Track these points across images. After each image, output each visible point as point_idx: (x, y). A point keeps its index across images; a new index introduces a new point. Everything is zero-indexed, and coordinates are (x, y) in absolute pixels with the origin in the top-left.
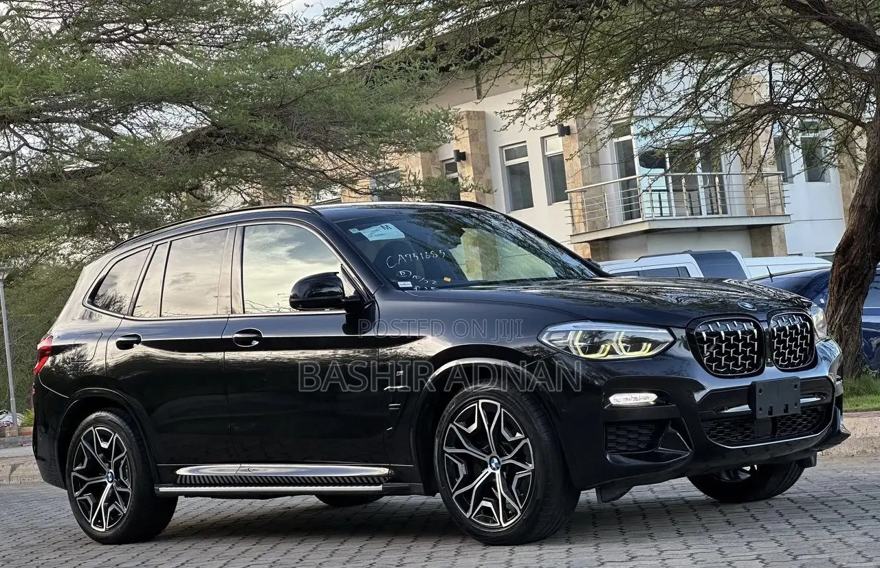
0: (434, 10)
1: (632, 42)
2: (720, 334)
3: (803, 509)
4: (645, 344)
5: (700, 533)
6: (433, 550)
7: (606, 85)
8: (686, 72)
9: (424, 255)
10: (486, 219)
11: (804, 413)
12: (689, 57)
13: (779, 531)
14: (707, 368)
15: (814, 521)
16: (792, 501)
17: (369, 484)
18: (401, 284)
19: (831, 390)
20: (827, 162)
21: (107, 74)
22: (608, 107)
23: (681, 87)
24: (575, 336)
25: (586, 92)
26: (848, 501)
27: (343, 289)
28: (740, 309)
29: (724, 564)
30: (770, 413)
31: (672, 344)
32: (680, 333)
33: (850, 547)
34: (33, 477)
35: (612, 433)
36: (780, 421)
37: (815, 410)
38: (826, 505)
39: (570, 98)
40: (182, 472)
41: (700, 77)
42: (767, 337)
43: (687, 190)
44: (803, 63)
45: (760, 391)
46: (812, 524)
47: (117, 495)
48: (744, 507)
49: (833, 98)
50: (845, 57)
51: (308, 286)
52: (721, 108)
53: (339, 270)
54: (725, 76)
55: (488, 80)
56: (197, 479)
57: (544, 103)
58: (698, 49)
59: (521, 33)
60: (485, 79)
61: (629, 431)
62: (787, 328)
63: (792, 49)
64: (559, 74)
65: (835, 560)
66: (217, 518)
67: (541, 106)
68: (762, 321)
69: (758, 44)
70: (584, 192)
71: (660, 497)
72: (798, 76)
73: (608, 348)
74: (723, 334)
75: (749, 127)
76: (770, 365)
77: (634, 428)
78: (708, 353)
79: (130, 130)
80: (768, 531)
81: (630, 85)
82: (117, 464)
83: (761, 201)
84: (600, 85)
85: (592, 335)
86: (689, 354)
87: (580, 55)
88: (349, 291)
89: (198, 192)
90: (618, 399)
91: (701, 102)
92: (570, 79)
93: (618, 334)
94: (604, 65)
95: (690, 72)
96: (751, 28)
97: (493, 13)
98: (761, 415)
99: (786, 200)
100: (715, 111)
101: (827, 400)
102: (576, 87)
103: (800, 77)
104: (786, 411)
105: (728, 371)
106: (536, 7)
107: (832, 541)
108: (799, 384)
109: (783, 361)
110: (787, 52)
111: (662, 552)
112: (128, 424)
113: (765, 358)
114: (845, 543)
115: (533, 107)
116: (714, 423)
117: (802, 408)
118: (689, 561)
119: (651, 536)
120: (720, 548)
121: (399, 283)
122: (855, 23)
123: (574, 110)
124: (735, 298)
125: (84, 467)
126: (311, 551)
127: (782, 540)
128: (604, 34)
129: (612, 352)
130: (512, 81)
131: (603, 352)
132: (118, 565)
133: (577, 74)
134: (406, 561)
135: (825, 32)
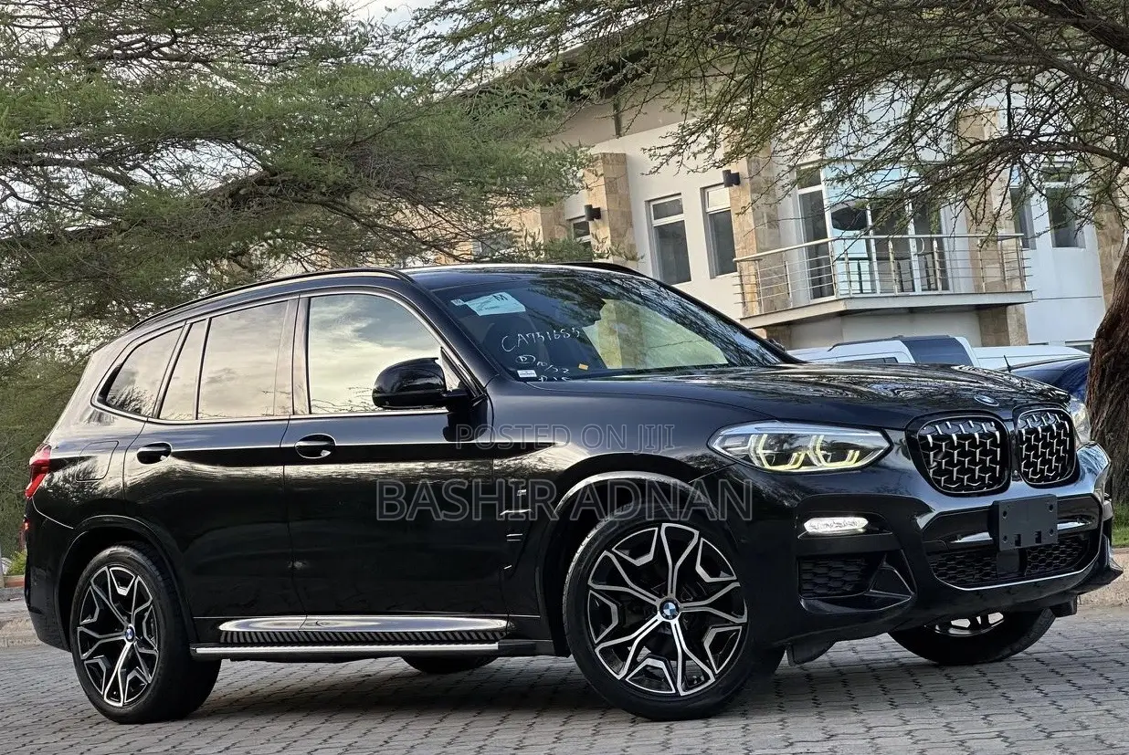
0: (562, 11)
1: (825, 56)
2: (950, 437)
3: (1057, 673)
4: (851, 452)
5: (922, 704)
6: (563, 728)
7: (790, 113)
8: (897, 96)
9: (552, 334)
10: (634, 288)
11: (1062, 543)
12: (902, 75)
13: (1028, 700)
14: (934, 483)
15: (1073, 688)
16: (1043, 663)
17: (481, 641)
18: (522, 374)
19: (1097, 511)
20: (1083, 217)
21: (122, 102)
22: (793, 143)
23: (890, 116)
24: (758, 441)
25: (763, 121)
26: (1117, 662)
27: (444, 380)
28: (977, 404)
29: (955, 744)
30: (1018, 543)
31: (888, 451)
32: (898, 436)
33: (1121, 722)
34: (25, 638)
35: (806, 571)
36: (1030, 553)
37: (1076, 540)
38: (1089, 667)
39: (742, 129)
40: (227, 627)
41: (915, 102)
42: (1014, 442)
43: (896, 259)
44: (1052, 84)
45: (1005, 514)
46: (1071, 691)
47: (140, 658)
48: (978, 670)
49: (1092, 130)
50: (1109, 76)
51: (396, 377)
52: (943, 144)
53: (438, 354)
54: (948, 102)
55: (633, 106)
56: (247, 636)
57: (708, 137)
58: (913, 65)
59: (677, 43)
60: (629, 104)
61: (830, 568)
62: (1040, 430)
63: (1037, 65)
64: (728, 98)
65: (1102, 737)
66: (273, 690)
67: (704, 141)
68: (1008, 420)
69: (992, 58)
70: (759, 260)
71: (865, 658)
72: (1045, 102)
73: (802, 458)
74: (955, 438)
75: (980, 169)
76: (1017, 479)
77: (839, 564)
78: (935, 463)
79: (154, 176)
80: (1012, 702)
81: (821, 113)
82: (140, 617)
83: (993, 273)
84: (782, 113)
85: (780, 439)
86: (909, 464)
87: (755, 73)
88: (452, 383)
89: (244, 259)
90: (816, 526)
91: (916, 135)
92: (742, 104)
93: (814, 438)
94: (787, 85)
95: (902, 95)
96: (983, 37)
97: (640, 17)
98: (1006, 545)
99: (1027, 272)
100: (935, 148)
101: (1092, 525)
102: (751, 115)
103: (1049, 102)
104: (1039, 540)
105: (962, 487)
106: (696, 8)
107: (1099, 713)
108: (1055, 503)
109: (1034, 473)
110: (1031, 68)
111: (870, 728)
112: (154, 564)
113: (1011, 470)
114: (1115, 716)
115: (693, 142)
116: (943, 557)
117: (1059, 536)
118: (906, 740)
119: (854, 708)
120: (949, 723)
121: (519, 372)
122: (1122, 28)
123: (748, 147)
124: (967, 390)
125: (95, 619)
126: (400, 730)
127: (1030, 712)
128: (788, 45)
129: (807, 462)
130: (665, 108)
131: (796, 462)
132: (140, 750)
133: (752, 98)
134: (527, 742)
135: (1082, 43)
